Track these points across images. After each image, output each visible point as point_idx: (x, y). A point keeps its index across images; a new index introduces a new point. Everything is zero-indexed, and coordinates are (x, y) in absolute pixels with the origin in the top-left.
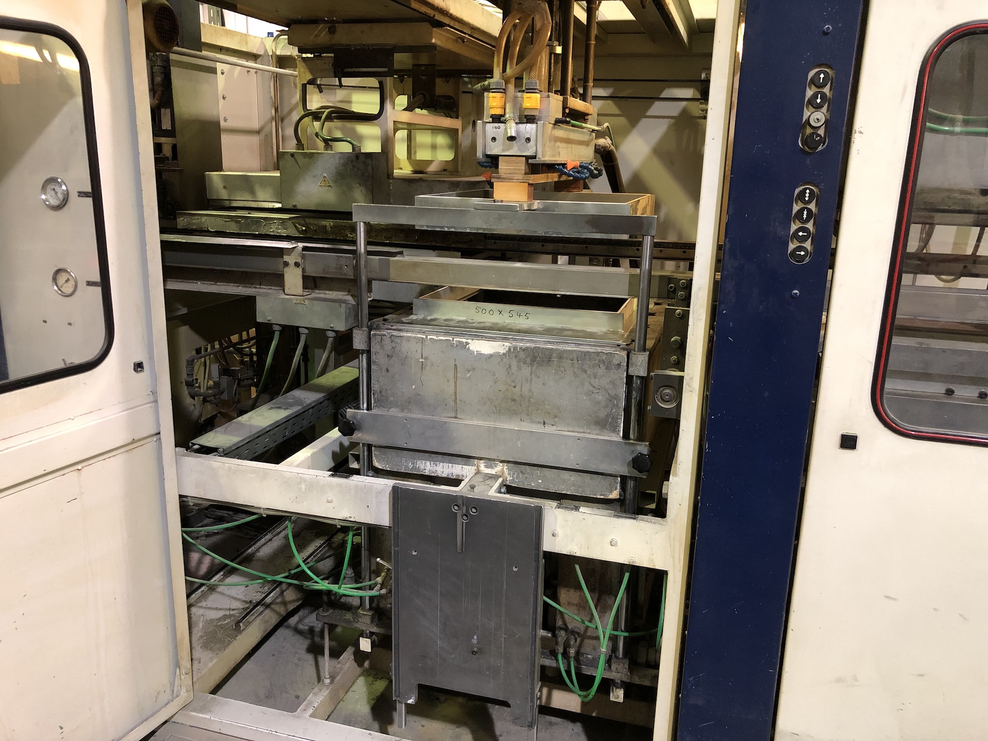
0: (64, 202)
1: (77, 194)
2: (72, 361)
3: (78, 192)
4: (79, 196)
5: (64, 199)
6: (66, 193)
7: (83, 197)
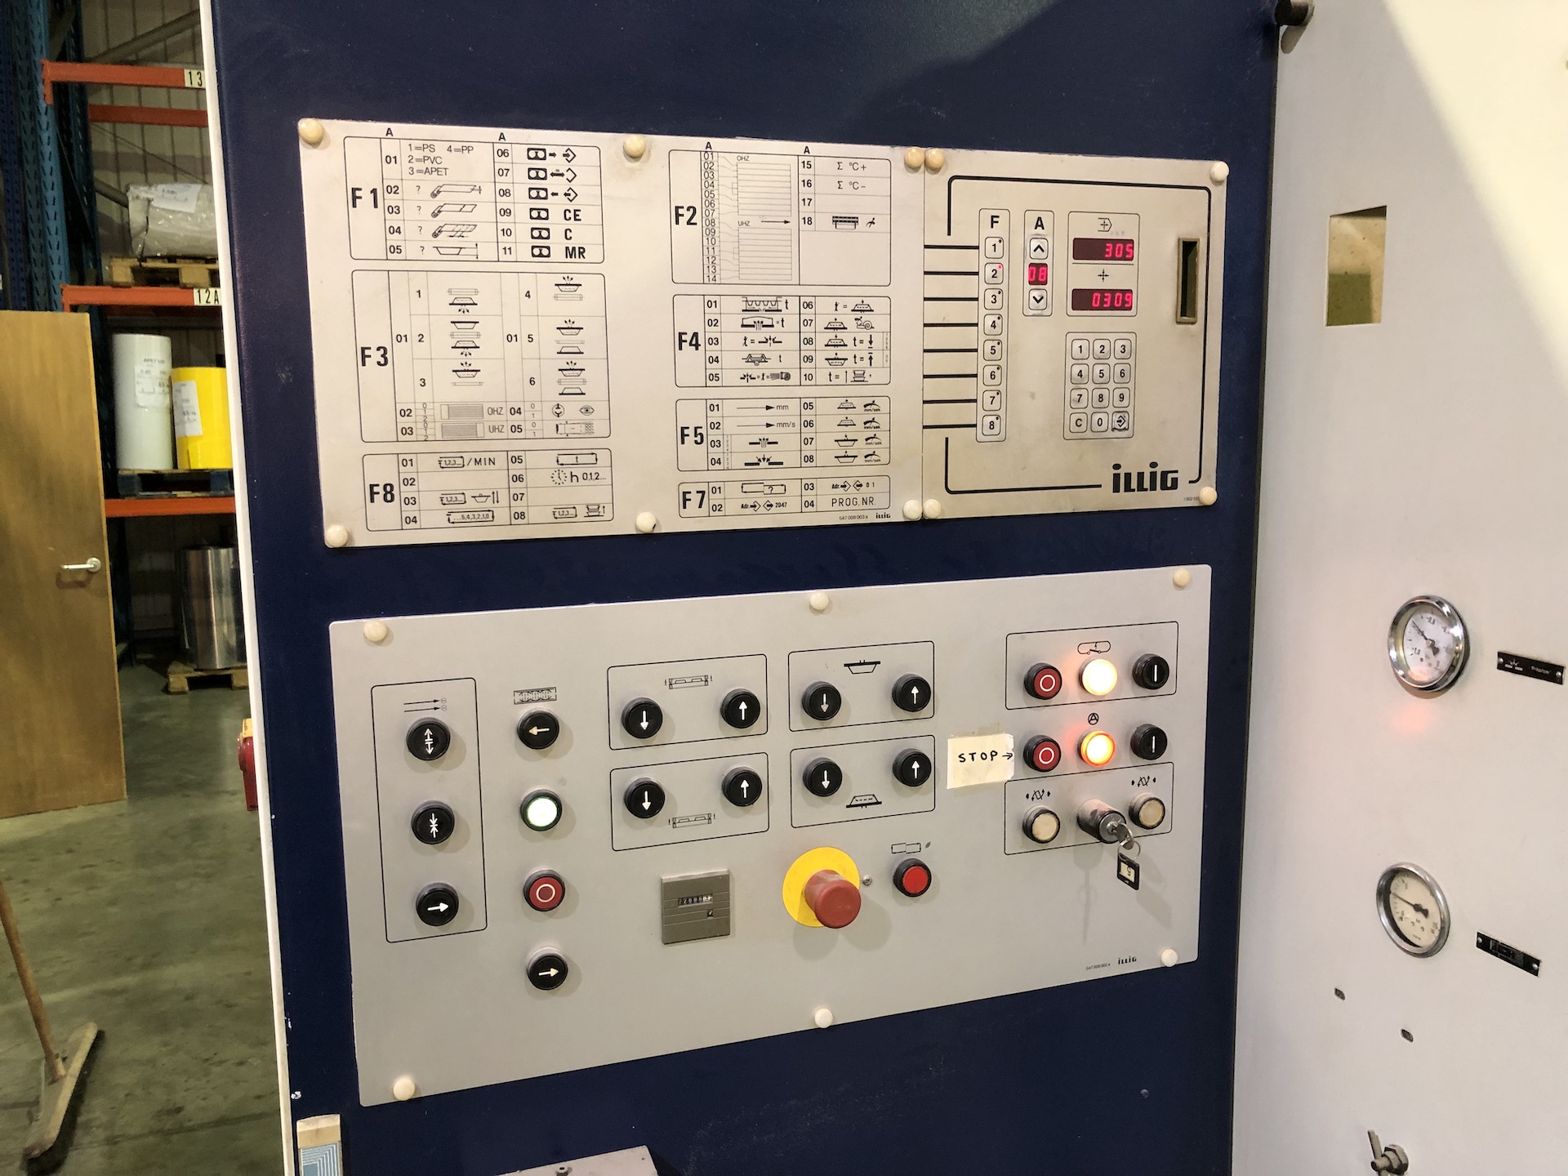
0: (1453, 675)
1: (1495, 660)
2: (1396, 1144)
3: (1500, 655)
4: (1501, 667)
5: (1452, 667)
6: (1461, 647)
7: (1513, 671)
